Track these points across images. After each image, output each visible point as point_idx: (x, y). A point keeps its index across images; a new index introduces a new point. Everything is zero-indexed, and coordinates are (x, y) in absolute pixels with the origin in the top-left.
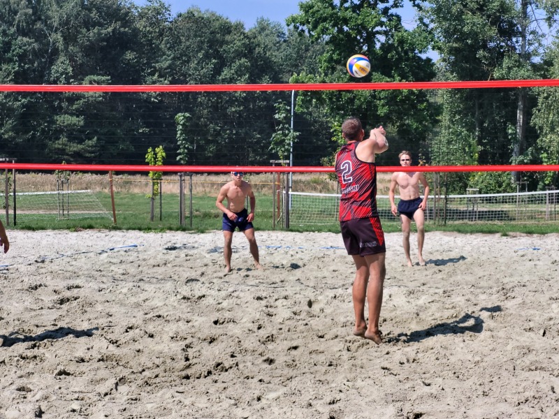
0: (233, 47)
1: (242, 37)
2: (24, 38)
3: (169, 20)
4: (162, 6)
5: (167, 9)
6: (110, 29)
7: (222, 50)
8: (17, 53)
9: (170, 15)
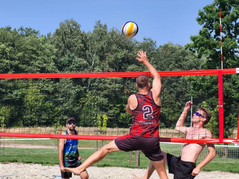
0: (188, 63)
1: (194, 57)
2: (79, 59)
3: (155, 49)
4: (152, 42)
5: (154, 44)
6: (123, 54)
7: (182, 64)
8: (76, 66)
9: (155, 46)
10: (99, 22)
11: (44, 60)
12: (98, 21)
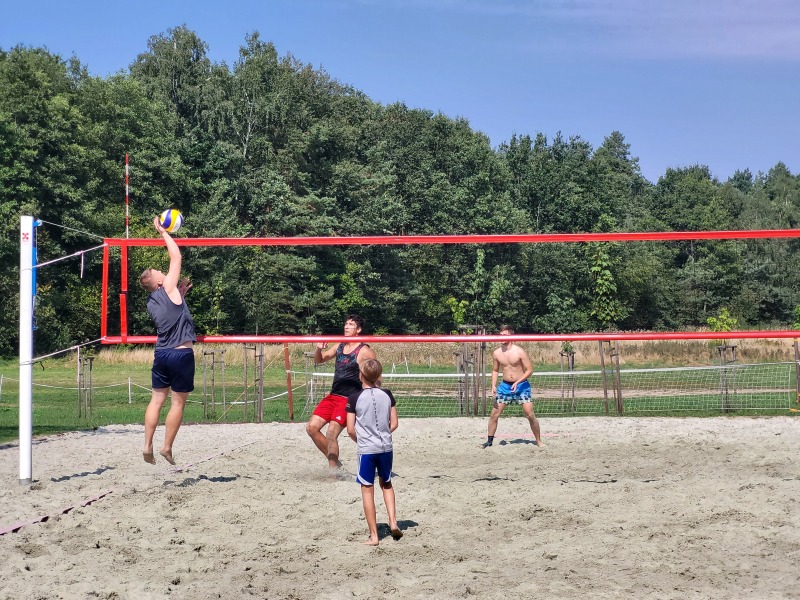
10: (256, 36)
11: (157, 146)
12: (251, 33)
